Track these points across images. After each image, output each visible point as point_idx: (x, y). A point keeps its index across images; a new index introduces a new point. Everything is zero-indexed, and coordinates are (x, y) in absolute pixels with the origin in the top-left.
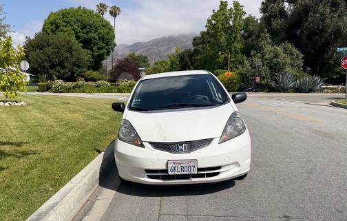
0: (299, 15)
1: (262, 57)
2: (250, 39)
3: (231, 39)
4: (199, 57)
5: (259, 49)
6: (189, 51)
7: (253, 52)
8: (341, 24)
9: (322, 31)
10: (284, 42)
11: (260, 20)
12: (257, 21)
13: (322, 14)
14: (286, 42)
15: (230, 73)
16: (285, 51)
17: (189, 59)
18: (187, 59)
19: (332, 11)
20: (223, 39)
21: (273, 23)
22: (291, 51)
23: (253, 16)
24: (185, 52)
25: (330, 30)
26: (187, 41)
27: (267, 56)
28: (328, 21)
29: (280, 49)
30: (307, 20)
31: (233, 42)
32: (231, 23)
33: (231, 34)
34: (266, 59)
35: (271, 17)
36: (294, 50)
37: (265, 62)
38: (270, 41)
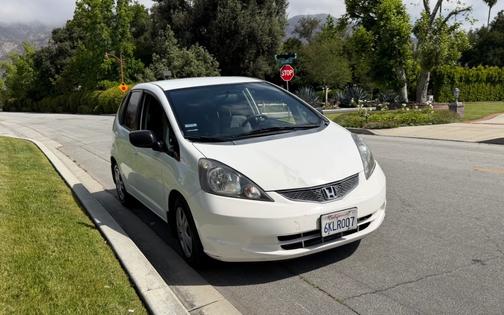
0: (206, 9)
1: (169, 64)
2: (142, 37)
3: (117, 36)
4: (68, 60)
5: (163, 53)
6: (48, 50)
7: (155, 56)
8: (254, 25)
9: (237, 32)
10: (194, 43)
11: (152, 10)
12: (146, 12)
13: (233, 10)
14: (197, 44)
15: (125, 86)
16: (198, 56)
17: (51, 63)
18: (48, 63)
19: (243, 8)
20: (105, 34)
21: (173, 16)
22: (204, 57)
23: (140, 3)
24: (42, 51)
25: (243, 32)
26: (28, 34)
27: (176, 63)
28: (240, 20)
29: (191, 54)
30: (215, 17)
31: (120, 40)
32: (114, 11)
33: (116, 28)
34: (175, 67)
35: (169, 7)
36: (208, 56)
37: (174, 72)
38: (175, 41)
